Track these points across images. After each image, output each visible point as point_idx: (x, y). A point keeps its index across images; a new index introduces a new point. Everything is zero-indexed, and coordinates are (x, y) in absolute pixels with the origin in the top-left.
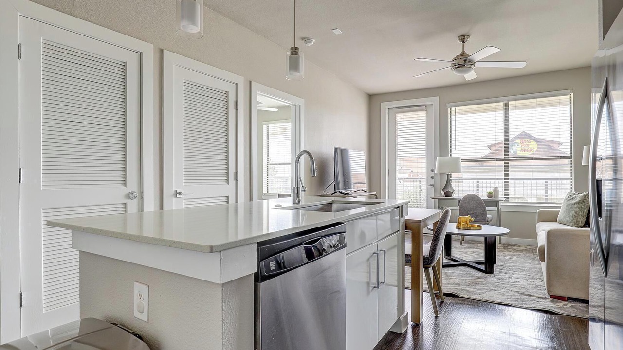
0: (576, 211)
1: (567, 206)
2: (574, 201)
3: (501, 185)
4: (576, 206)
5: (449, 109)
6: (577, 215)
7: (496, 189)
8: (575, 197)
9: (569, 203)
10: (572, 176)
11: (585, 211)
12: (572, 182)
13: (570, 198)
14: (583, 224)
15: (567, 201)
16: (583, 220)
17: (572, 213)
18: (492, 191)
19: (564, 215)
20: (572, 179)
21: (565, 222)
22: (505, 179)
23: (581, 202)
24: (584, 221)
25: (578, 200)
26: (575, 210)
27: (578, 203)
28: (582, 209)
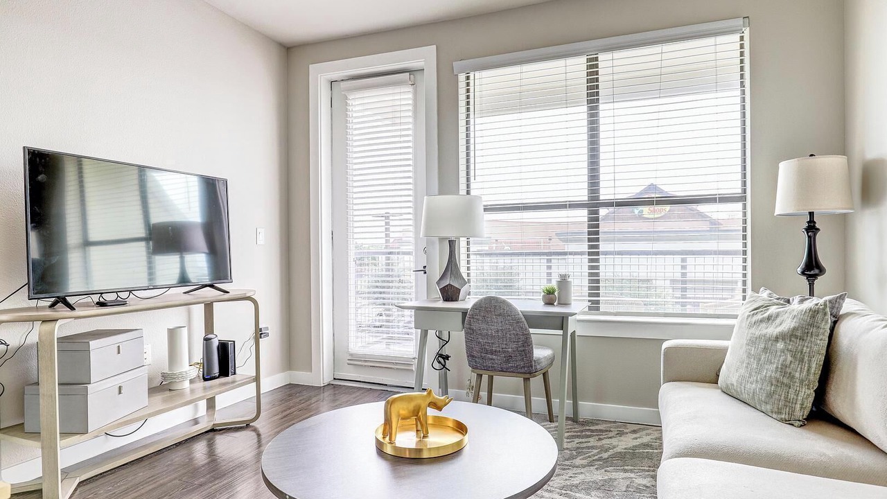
0: (784, 366)
1: (753, 341)
2: (773, 330)
3: (578, 270)
4: (780, 345)
5: (462, 77)
6: (784, 379)
7: (564, 282)
8: (778, 315)
9: (757, 331)
10: (745, 245)
11: (814, 366)
12: (745, 260)
13: (759, 317)
14: (806, 413)
15: (751, 326)
16: (805, 398)
17: (770, 370)
18: (554, 284)
19: (742, 371)
20: (745, 253)
21: (745, 397)
22: (590, 254)
23: (799, 333)
24: (809, 404)
25: (787, 324)
26: (778, 361)
27: (790, 336)
28: (802, 360)
